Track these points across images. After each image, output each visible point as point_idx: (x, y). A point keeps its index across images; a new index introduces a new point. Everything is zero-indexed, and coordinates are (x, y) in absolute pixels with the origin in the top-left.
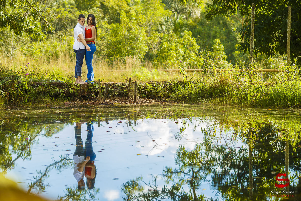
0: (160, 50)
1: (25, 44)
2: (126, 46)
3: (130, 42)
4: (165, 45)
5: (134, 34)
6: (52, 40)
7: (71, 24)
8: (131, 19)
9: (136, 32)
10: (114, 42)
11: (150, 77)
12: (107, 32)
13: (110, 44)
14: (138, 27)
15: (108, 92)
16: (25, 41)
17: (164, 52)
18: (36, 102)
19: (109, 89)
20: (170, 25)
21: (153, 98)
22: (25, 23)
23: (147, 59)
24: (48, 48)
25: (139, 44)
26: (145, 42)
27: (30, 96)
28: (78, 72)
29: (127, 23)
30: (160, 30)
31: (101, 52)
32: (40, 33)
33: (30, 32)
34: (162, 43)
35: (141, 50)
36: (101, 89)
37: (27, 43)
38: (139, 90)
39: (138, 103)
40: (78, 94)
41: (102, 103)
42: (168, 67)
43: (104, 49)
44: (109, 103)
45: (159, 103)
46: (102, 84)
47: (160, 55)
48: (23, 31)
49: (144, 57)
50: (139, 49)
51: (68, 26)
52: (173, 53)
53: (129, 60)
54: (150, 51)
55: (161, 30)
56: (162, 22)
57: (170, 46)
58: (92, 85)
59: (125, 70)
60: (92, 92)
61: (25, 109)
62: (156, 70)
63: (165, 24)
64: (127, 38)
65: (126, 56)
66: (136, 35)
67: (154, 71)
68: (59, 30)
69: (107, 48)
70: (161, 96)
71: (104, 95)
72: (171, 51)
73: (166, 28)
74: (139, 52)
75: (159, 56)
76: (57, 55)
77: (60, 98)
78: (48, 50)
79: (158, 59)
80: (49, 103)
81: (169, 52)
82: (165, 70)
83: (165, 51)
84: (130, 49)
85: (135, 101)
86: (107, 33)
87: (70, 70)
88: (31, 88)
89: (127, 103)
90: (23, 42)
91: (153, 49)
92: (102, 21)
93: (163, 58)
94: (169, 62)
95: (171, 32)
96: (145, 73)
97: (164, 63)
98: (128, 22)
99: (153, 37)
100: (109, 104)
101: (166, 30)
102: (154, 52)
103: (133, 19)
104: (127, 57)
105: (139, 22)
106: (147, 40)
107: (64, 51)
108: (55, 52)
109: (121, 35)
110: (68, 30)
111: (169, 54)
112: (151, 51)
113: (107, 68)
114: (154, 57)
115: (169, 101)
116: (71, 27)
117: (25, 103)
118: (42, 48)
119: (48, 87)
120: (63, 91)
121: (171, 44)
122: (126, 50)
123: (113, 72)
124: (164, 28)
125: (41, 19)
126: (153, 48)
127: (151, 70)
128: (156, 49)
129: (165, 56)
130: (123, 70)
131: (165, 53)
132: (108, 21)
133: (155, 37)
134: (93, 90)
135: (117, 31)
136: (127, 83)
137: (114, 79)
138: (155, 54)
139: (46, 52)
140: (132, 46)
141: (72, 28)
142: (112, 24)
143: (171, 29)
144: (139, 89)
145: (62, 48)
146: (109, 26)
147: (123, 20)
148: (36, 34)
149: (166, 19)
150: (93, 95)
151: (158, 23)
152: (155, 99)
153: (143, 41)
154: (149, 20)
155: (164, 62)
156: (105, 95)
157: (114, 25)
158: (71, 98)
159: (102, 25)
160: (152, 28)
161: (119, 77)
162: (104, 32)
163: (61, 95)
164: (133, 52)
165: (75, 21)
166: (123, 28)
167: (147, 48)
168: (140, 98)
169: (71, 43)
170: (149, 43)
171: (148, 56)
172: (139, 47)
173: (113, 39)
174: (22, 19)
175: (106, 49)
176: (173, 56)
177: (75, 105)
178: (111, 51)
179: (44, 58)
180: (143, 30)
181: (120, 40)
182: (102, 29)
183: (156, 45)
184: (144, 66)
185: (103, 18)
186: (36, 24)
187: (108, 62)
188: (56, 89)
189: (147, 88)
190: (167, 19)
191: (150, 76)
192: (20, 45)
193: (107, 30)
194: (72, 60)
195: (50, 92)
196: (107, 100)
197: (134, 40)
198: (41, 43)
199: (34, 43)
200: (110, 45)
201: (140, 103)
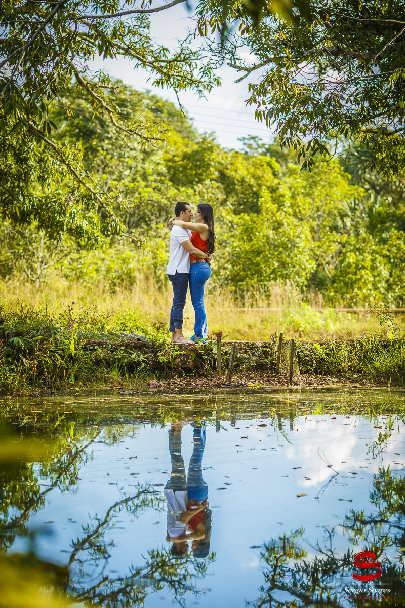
0: (339, 269)
1: (66, 255)
2: (270, 260)
3: (278, 253)
4: (351, 257)
5: (286, 235)
6: (121, 247)
7: (158, 215)
8: (281, 205)
9: (291, 231)
10: (247, 252)
11: (319, 324)
12: (231, 231)
13: (239, 257)
14: (296, 221)
15: (236, 361)
16: (66, 248)
17: (349, 273)
18: (91, 381)
19: (239, 355)
20: (360, 218)
21: (328, 373)
22: (68, 215)
23: (313, 286)
24: (112, 263)
25: (296, 256)
26: (309, 253)
27: (80, 368)
28: (177, 320)
29: (272, 213)
30: (339, 227)
31: (220, 272)
32: (98, 236)
33: (77, 234)
34: (345, 254)
35: (301, 268)
36: (222, 354)
37: (70, 253)
38: (299, 357)
39: (296, 384)
40: (175, 365)
41: (224, 384)
42: (356, 304)
43: (226, 265)
44: (238, 383)
45: (339, 385)
46: (224, 345)
47: (341, 278)
48: (63, 231)
49: (306, 283)
50: (297, 266)
51: (153, 218)
52: (367, 275)
53: (276, 288)
54: (319, 269)
55: (342, 226)
56: (344, 211)
57: (360, 260)
58: (204, 347)
59: (268, 309)
60: (204, 361)
61: (69, 395)
62: (332, 309)
63: (350, 214)
64: (272, 244)
65: (270, 281)
66: (291, 237)
67: (328, 312)
68: (134, 225)
69: (232, 264)
70: (343, 370)
71: (227, 368)
72: (363, 272)
73: (352, 223)
74: (297, 273)
75: (337, 281)
76: (130, 277)
77: (139, 372)
78: (112, 266)
79: (337, 288)
80: (116, 383)
81: (358, 272)
82: (350, 309)
83: (350, 270)
84: (278, 266)
85: (291, 379)
86: (233, 233)
87: (157, 309)
88: (82, 352)
89: (274, 383)
90: (62, 251)
91: (326, 267)
92: (221, 208)
93: (346, 284)
94: (359, 293)
95: (362, 231)
96: (310, 316)
97: (349, 296)
98: (275, 212)
99: (327, 242)
100: (238, 386)
101: (352, 228)
102: (327, 272)
103: (286, 205)
104: (273, 282)
105: (297, 210)
106: (314, 247)
107: (145, 270)
108: (125, 271)
109: (261, 237)
110: (154, 225)
111: (359, 277)
112: (322, 270)
113: (232, 305)
114: (327, 282)
115: (361, 381)
116: (159, 220)
117: (68, 383)
118: (99, 263)
119: (115, 349)
120: (146, 358)
121: (362, 257)
122: (270, 269)
123: (244, 315)
124: (348, 222)
125: (100, 208)
126: (327, 263)
127: (322, 310)
128: (331, 266)
129: (350, 281)
130: (265, 310)
131: (350, 275)
132: (233, 208)
133: (330, 241)
134: (205, 357)
135: (252, 229)
136: (275, 343)
137: (246, 327)
138: (330, 276)
139: (108, 270)
140: (283, 260)
141: (160, 222)
142: (242, 214)
143: (362, 225)
144: (299, 355)
145: (141, 264)
146: (236, 219)
147: (264, 208)
148: (89, 239)
149: (353, 205)
150: (207, 366)
151: (335, 212)
152: (332, 374)
153: (305, 250)
154: (318, 208)
155: (347, 293)
156: (230, 367)
157: (246, 217)
158: (161, 373)
159: (222, 217)
160: (324, 223)
161: (257, 325)
162: (225, 230)
163: (141, 366)
164: (285, 272)
165: (167, 207)
166: (266, 223)
167: (313, 265)
168: (301, 374)
169: (158, 252)
170: (318, 253)
171: (315, 281)
172: (297, 262)
173: (245, 246)
174: (62, 208)
175: (230, 267)
176: (367, 282)
177: (169, 388)
178: (239, 269)
179: (105, 284)
180: (305, 228)
181: (258, 248)
182: (222, 224)
183: (332, 258)
184: (307, 301)
185: (224, 203)
186: (89, 217)
187: (233, 293)
188: (131, 354)
189: (315, 354)
190: (355, 204)
191: (320, 322)
192: (56, 257)
193: (232, 227)
194: (160, 288)
195: (119, 359)
196: (235, 378)
197: (286, 248)
198: (99, 253)
199: (84, 253)
200: (237, 257)
201: (302, 383)
